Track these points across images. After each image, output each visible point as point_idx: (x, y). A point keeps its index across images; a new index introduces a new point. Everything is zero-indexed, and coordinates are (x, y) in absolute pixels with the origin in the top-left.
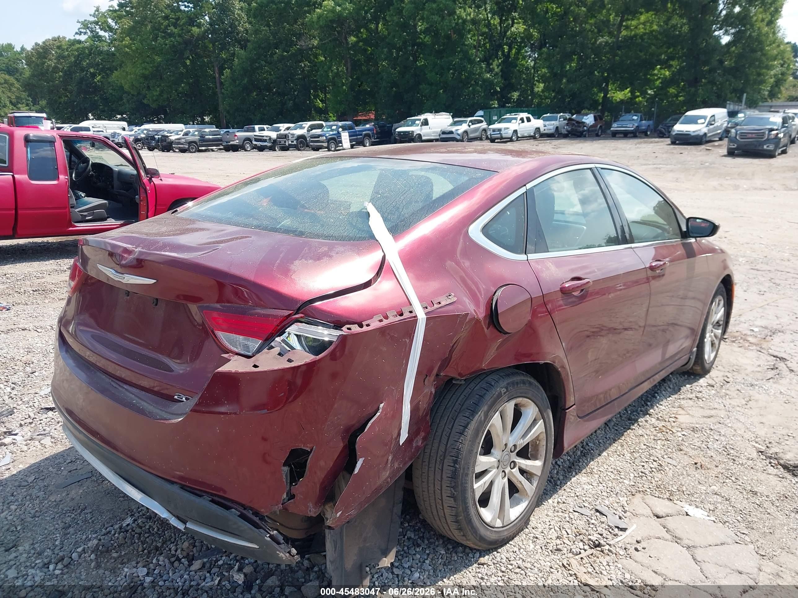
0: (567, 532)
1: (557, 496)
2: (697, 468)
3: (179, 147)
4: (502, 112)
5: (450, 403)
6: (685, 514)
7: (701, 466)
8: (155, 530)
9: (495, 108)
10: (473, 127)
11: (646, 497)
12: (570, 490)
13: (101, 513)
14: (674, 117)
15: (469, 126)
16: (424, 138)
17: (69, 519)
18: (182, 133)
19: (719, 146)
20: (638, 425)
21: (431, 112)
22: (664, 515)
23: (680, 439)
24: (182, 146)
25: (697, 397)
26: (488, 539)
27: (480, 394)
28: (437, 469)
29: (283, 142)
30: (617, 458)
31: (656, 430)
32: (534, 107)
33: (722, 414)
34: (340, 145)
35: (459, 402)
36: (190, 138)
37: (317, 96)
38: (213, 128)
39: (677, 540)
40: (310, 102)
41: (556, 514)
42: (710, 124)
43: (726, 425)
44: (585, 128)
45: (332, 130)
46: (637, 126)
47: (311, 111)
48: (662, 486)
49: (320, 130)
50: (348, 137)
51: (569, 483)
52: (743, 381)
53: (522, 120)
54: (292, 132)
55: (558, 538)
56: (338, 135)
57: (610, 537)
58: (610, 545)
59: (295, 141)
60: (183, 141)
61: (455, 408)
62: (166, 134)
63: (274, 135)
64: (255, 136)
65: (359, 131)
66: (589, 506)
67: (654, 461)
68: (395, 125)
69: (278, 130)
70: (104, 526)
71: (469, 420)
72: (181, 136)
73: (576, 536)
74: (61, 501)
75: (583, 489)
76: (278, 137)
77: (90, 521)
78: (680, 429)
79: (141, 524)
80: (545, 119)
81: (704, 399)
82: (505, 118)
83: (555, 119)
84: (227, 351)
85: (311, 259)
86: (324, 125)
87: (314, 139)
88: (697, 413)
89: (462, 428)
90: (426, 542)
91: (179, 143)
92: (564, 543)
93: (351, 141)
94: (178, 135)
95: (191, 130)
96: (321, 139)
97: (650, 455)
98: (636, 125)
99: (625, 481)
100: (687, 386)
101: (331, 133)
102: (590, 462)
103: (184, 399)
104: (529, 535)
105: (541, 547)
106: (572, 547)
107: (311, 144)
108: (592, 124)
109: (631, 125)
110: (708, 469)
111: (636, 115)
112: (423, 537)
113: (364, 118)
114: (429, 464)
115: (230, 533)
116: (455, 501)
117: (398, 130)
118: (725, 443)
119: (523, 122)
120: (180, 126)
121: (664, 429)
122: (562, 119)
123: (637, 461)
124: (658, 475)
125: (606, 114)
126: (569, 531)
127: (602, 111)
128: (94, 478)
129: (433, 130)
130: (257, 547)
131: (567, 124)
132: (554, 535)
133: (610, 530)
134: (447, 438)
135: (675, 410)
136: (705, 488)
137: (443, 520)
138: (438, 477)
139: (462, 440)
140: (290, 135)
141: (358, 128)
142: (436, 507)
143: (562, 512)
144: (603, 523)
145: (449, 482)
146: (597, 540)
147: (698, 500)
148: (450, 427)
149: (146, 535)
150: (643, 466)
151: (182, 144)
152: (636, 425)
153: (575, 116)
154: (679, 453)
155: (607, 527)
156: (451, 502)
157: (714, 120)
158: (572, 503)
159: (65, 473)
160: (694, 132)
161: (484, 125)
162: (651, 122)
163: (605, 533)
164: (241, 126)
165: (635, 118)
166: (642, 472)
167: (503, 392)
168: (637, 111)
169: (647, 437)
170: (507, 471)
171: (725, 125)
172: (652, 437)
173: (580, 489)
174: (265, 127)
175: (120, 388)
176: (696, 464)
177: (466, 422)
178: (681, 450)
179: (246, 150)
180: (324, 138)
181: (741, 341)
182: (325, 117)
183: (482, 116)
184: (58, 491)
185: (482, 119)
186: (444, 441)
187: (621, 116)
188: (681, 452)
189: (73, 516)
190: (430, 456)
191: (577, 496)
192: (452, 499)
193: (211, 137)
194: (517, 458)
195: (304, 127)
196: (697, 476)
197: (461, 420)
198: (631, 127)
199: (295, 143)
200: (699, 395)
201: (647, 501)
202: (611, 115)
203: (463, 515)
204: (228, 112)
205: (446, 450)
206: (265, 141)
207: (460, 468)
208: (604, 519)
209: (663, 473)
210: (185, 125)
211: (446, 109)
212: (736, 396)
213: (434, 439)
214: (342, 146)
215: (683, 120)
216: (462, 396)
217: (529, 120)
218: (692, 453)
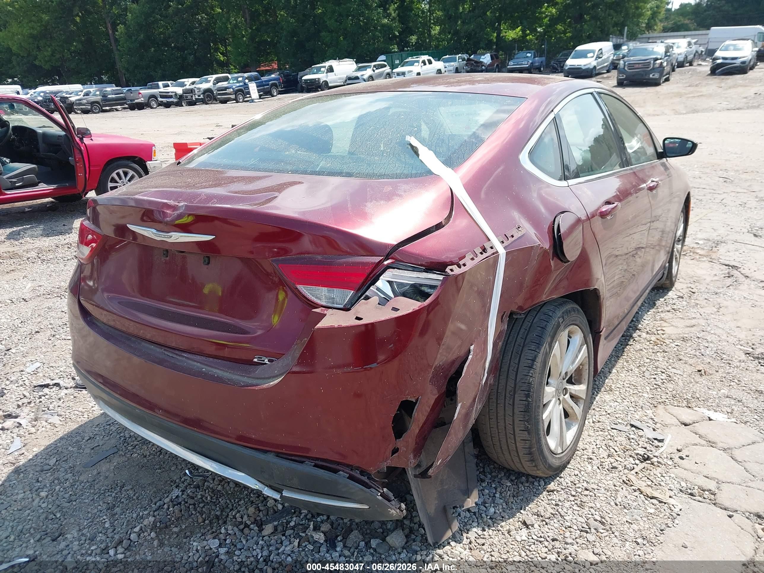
0: (614, 449)
1: (590, 416)
2: (701, 375)
3: (82, 108)
4: (404, 55)
5: (511, 337)
6: (708, 419)
7: (705, 372)
8: (209, 498)
9: (395, 52)
10: (377, 71)
11: (667, 407)
12: (600, 409)
13: (143, 488)
14: (565, 52)
15: (374, 71)
16: (330, 85)
17: (110, 498)
18: (82, 94)
19: (608, 78)
20: (634, 340)
21: (335, 59)
22: (691, 422)
23: (675, 349)
24: (84, 107)
25: (673, 309)
26: (554, 466)
27: (541, 326)
28: (507, 405)
29: (189, 97)
30: (626, 373)
31: (650, 343)
32: (432, 50)
33: (702, 322)
34: (248, 96)
35: (520, 336)
36: (92, 98)
37: (217, 50)
38: (113, 87)
39: (712, 444)
40: (211, 55)
41: (597, 433)
42: (598, 57)
43: (709, 332)
44: (484, 67)
45: (239, 82)
46: (532, 63)
47: (213, 65)
48: (677, 395)
49: (226, 83)
50: (255, 88)
51: (595, 403)
52: (707, 291)
53: (424, 62)
54: (197, 86)
55: (609, 456)
56: (245, 86)
57: (653, 449)
58: (657, 457)
59: (202, 95)
60: (85, 101)
61: (517, 343)
62: (64, 95)
63: (179, 90)
64: (160, 92)
65: (265, 81)
66: (623, 422)
67: (662, 372)
68: (301, 74)
69: (182, 85)
70: (152, 501)
71: (536, 353)
72: (81, 96)
73: (625, 452)
74: (94, 481)
75: (611, 406)
76: (184, 93)
77: (134, 497)
78: (671, 341)
79: (191, 494)
80: (445, 61)
81: (681, 310)
82: (407, 62)
83: (454, 60)
84: (317, 306)
85: (381, 199)
86: (230, 77)
87: (221, 92)
88: (681, 324)
89: (530, 362)
90: (489, 476)
91: (80, 104)
92: (617, 461)
93: (259, 91)
94: (78, 95)
95: (91, 90)
96: (228, 91)
97: (657, 368)
98: (531, 61)
99: (644, 394)
100: (661, 299)
101: (238, 85)
102: (605, 380)
103: (266, 361)
104: (583, 457)
105: (598, 467)
106: (625, 463)
107: (218, 97)
108: (489, 63)
109: (526, 63)
110: (711, 375)
111: (530, 53)
112: (484, 471)
113: (267, 68)
114: (497, 401)
115: (337, 496)
116: (529, 434)
117: (304, 78)
118: (715, 349)
119: (425, 64)
120: (78, 87)
121: (658, 341)
122: (461, 60)
123: (647, 374)
124: (670, 386)
125: (501, 52)
126: (616, 448)
127: (497, 50)
128: (121, 452)
129: (339, 76)
130: (367, 507)
131: (466, 64)
132: (605, 454)
133: (651, 442)
134: (515, 373)
135: (658, 323)
136: (715, 393)
137: (514, 453)
138: (509, 412)
139: (532, 373)
140: (196, 89)
141: (264, 78)
142: (507, 441)
143: (601, 431)
144: (641, 436)
145: (522, 416)
146: (645, 454)
147: (713, 404)
148: (517, 362)
149: (201, 505)
150: (655, 378)
151: (84, 105)
152: (632, 340)
153: (472, 56)
154: (679, 362)
155: (647, 440)
156: (525, 435)
157: (602, 53)
158: (606, 421)
159: (88, 451)
160: (585, 65)
161: (387, 69)
162: (543, 59)
163: (649, 447)
164: (144, 84)
165: (529, 55)
166: (656, 385)
167: (561, 322)
168: (529, 49)
169: (646, 351)
170: (561, 399)
171: (611, 58)
172: (651, 350)
173: (608, 407)
174: (169, 82)
175: (178, 357)
176: (699, 371)
177: (533, 355)
178: (681, 360)
179: (152, 108)
180: (232, 90)
181: (691, 254)
182: (227, 70)
183: (384, 61)
184: (87, 471)
185: (386, 63)
186: (512, 376)
187: (515, 54)
188: (681, 361)
189: (114, 495)
190: (497, 392)
191: (609, 414)
192: (526, 432)
193: (114, 96)
194: (568, 384)
195: (210, 81)
196: (704, 382)
197: (527, 354)
198: (526, 64)
199: (202, 97)
200: (675, 307)
201: (670, 411)
202: (505, 54)
203: (536, 446)
204: (127, 70)
205: (515, 385)
206: (171, 97)
207: (533, 400)
208: (641, 433)
209: (673, 383)
210: (82, 85)
211: (349, 56)
212: (707, 305)
213: (499, 375)
214: (250, 97)
215: (574, 54)
216: (522, 330)
217: (430, 62)
218: (691, 361)
